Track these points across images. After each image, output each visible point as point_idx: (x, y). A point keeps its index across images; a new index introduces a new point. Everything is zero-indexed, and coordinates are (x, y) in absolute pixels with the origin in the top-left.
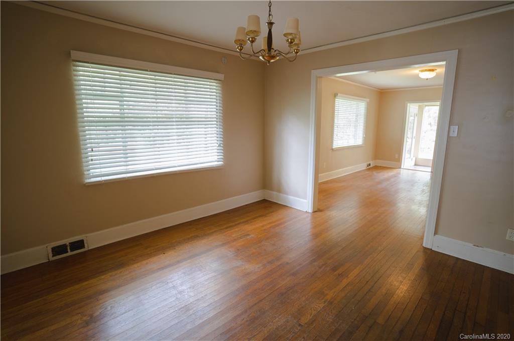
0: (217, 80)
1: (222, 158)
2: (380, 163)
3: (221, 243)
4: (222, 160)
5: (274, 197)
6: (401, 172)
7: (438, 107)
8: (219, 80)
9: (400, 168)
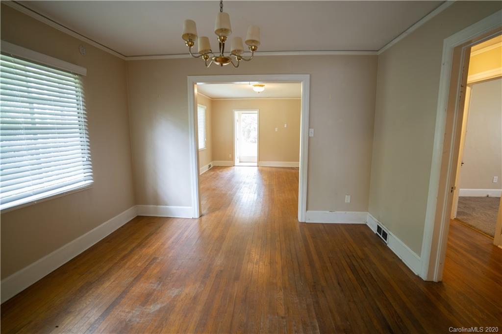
0: (75, 74)
1: (91, 175)
2: (218, 163)
3: (133, 278)
4: (91, 178)
5: (150, 210)
6: (235, 169)
7: (257, 114)
8: (80, 75)
9: (234, 166)
